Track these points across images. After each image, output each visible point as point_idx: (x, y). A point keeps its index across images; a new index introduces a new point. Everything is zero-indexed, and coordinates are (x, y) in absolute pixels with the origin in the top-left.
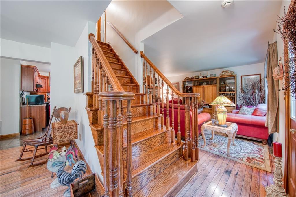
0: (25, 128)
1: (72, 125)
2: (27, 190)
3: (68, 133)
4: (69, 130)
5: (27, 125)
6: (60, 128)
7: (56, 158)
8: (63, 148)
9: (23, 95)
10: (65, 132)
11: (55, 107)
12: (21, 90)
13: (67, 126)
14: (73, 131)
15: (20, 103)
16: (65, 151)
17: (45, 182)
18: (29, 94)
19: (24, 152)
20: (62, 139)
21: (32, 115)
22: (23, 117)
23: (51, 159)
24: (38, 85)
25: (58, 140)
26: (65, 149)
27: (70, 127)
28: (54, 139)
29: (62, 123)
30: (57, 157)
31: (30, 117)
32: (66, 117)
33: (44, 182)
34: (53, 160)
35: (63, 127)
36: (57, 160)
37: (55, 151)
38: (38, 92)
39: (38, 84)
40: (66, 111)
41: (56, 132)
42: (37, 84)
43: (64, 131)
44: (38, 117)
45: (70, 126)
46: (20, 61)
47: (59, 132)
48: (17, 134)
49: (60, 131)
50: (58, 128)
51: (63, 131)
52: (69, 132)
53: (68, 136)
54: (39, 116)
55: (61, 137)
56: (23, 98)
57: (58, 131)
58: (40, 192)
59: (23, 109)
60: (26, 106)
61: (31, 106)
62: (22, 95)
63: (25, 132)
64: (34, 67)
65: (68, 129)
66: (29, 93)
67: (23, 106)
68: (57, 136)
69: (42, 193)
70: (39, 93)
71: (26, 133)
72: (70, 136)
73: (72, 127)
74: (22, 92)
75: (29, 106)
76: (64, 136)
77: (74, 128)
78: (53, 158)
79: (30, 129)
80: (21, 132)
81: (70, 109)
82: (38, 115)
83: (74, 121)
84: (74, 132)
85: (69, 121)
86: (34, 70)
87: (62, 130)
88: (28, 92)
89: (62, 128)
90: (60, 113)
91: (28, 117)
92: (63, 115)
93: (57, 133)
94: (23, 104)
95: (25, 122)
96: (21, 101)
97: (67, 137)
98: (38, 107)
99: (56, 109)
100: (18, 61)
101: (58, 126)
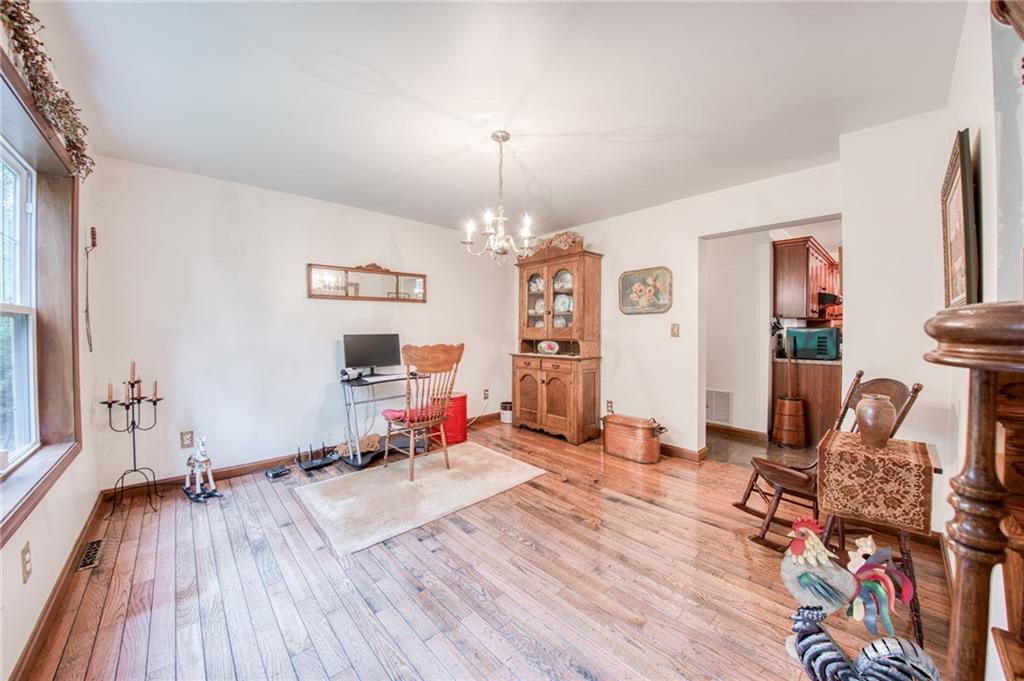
0: (781, 422)
1: (906, 465)
2: (729, 597)
3: (881, 491)
4: (887, 482)
5: (786, 418)
6: (847, 457)
7: (813, 562)
8: (862, 539)
9: (779, 329)
10: (867, 483)
11: (860, 375)
12: (775, 314)
13: (877, 461)
14: (907, 492)
15: (773, 351)
16: (866, 556)
17: (779, 615)
18: (803, 324)
19: (752, 489)
20: (852, 505)
21: (803, 388)
22: (779, 394)
23: (797, 555)
24: (825, 294)
25: (836, 500)
26: (870, 551)
27: (894, 469)
28: (821, 489)
29: (863, 443)
30: (817, 560)
31: (796, 397)
32: (880, 420)
33: (776, 613)
34: (801, 560)
35: (861, 459)
36: (819, 572)
37: (811, 533)
38: (827, 317)
39: (827, 292)
40: (884, 397)
41: (832, 467)
42: (820, 294)
43: (865, 478)
44: (820, 399)
45: (894, 464)
46: (771, 231)
47: (842, 471)
48: (762, 435)
49: (846, 470)
50: (841, 454)
51: (859, 475)
52: (888, 488)
53: (880, 502)
54: (823, 395)
55: (849, 492)
56: (780, 336)
57: (839, 468)
58: (753, 634)
59: (779, 368)
60: (786, 360)
61: (800, 361)
62: (776, 327)
63: (779, 436)
64: (806, 240)
65: (880, 474)
66: (803, 321)
67: (779, 360)
68: (833, 485)
69: (759, 641)
70: (833, 321)
71: (781, 439)
72: (888, 507)
73: (903, 473)
74: (775, 320)
75: (793, 361)
76: (864, 497)
77: (912, 479)
78: (805, 555)
79: (794, 431)
80: (770, 433)
81: (917, 390)
82: (820, 392)
83: (922, 450)
84: (910, 498)
85: (898, 443)
86: (808, 249)
87: (855, 468)
88: (798, 319)
89: (854, 460)
90: (860, 398)
91: (790, 394)
92: (870, 412)
93: (834, 475)
94: (780, 353)
95: (783, 405)
96: (775, 344)
97: (877, 506)
98: (821, 368)
99: (863, 380)
100: (765, 232)
101: (842, 449)
